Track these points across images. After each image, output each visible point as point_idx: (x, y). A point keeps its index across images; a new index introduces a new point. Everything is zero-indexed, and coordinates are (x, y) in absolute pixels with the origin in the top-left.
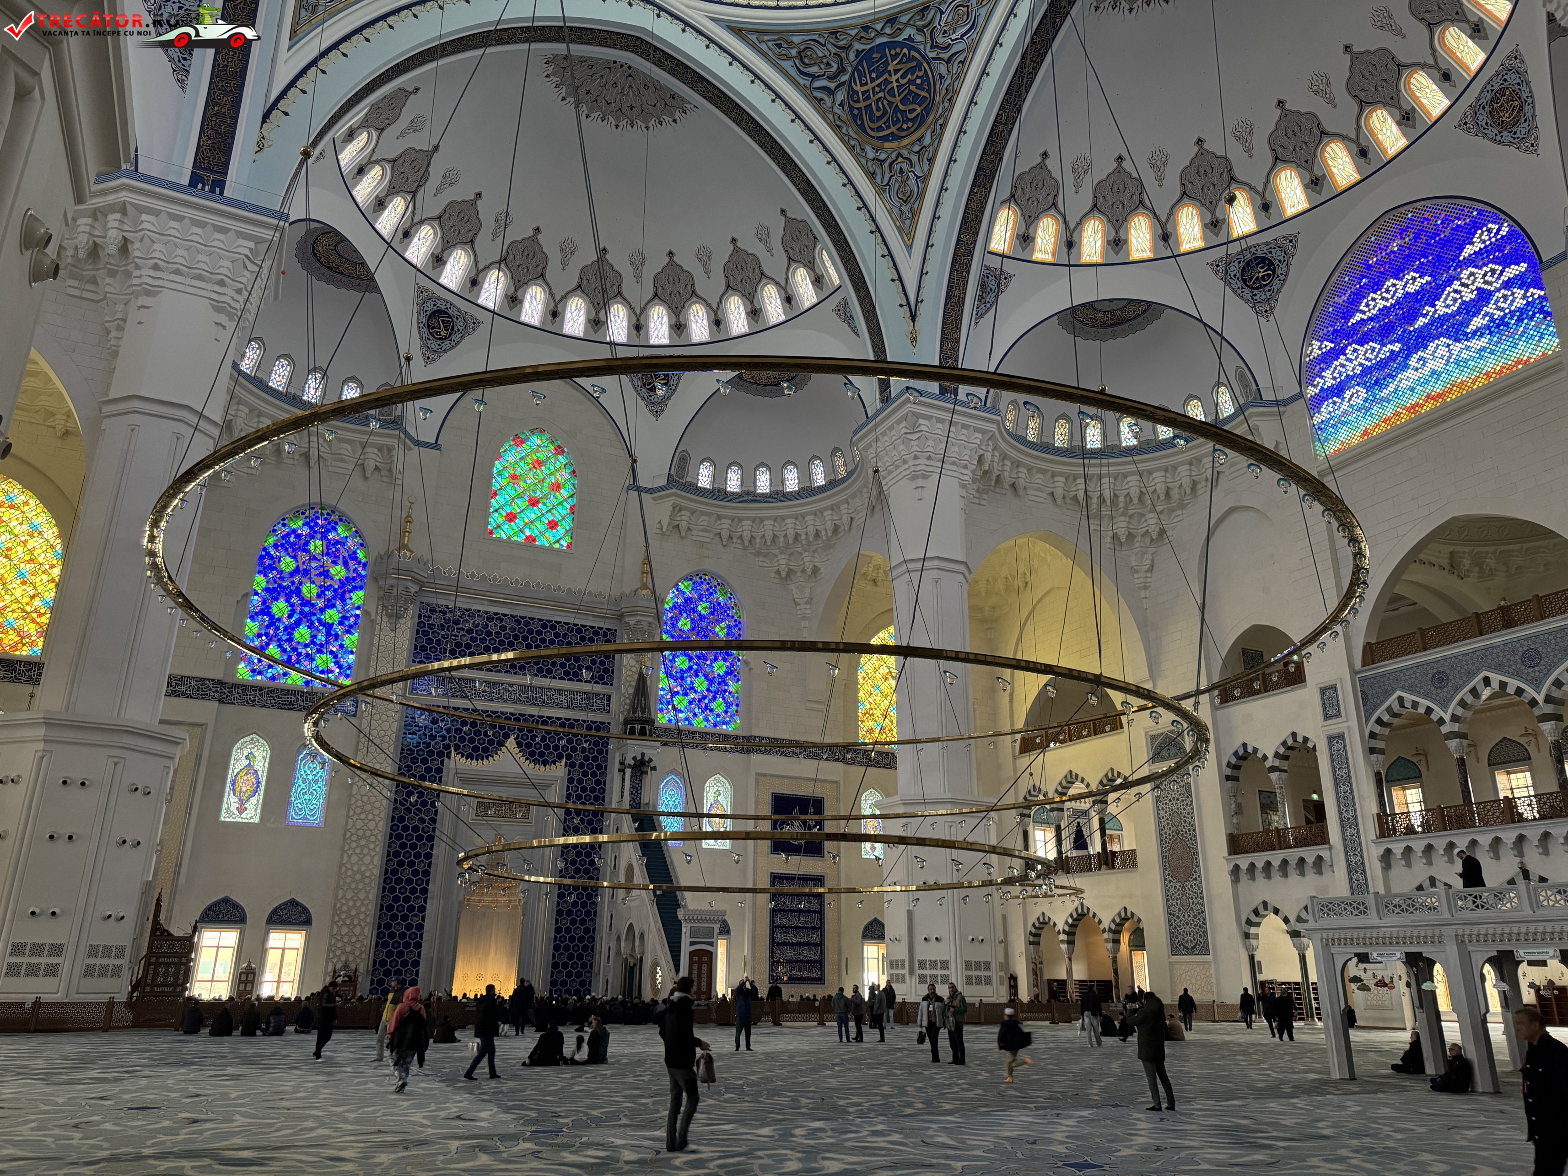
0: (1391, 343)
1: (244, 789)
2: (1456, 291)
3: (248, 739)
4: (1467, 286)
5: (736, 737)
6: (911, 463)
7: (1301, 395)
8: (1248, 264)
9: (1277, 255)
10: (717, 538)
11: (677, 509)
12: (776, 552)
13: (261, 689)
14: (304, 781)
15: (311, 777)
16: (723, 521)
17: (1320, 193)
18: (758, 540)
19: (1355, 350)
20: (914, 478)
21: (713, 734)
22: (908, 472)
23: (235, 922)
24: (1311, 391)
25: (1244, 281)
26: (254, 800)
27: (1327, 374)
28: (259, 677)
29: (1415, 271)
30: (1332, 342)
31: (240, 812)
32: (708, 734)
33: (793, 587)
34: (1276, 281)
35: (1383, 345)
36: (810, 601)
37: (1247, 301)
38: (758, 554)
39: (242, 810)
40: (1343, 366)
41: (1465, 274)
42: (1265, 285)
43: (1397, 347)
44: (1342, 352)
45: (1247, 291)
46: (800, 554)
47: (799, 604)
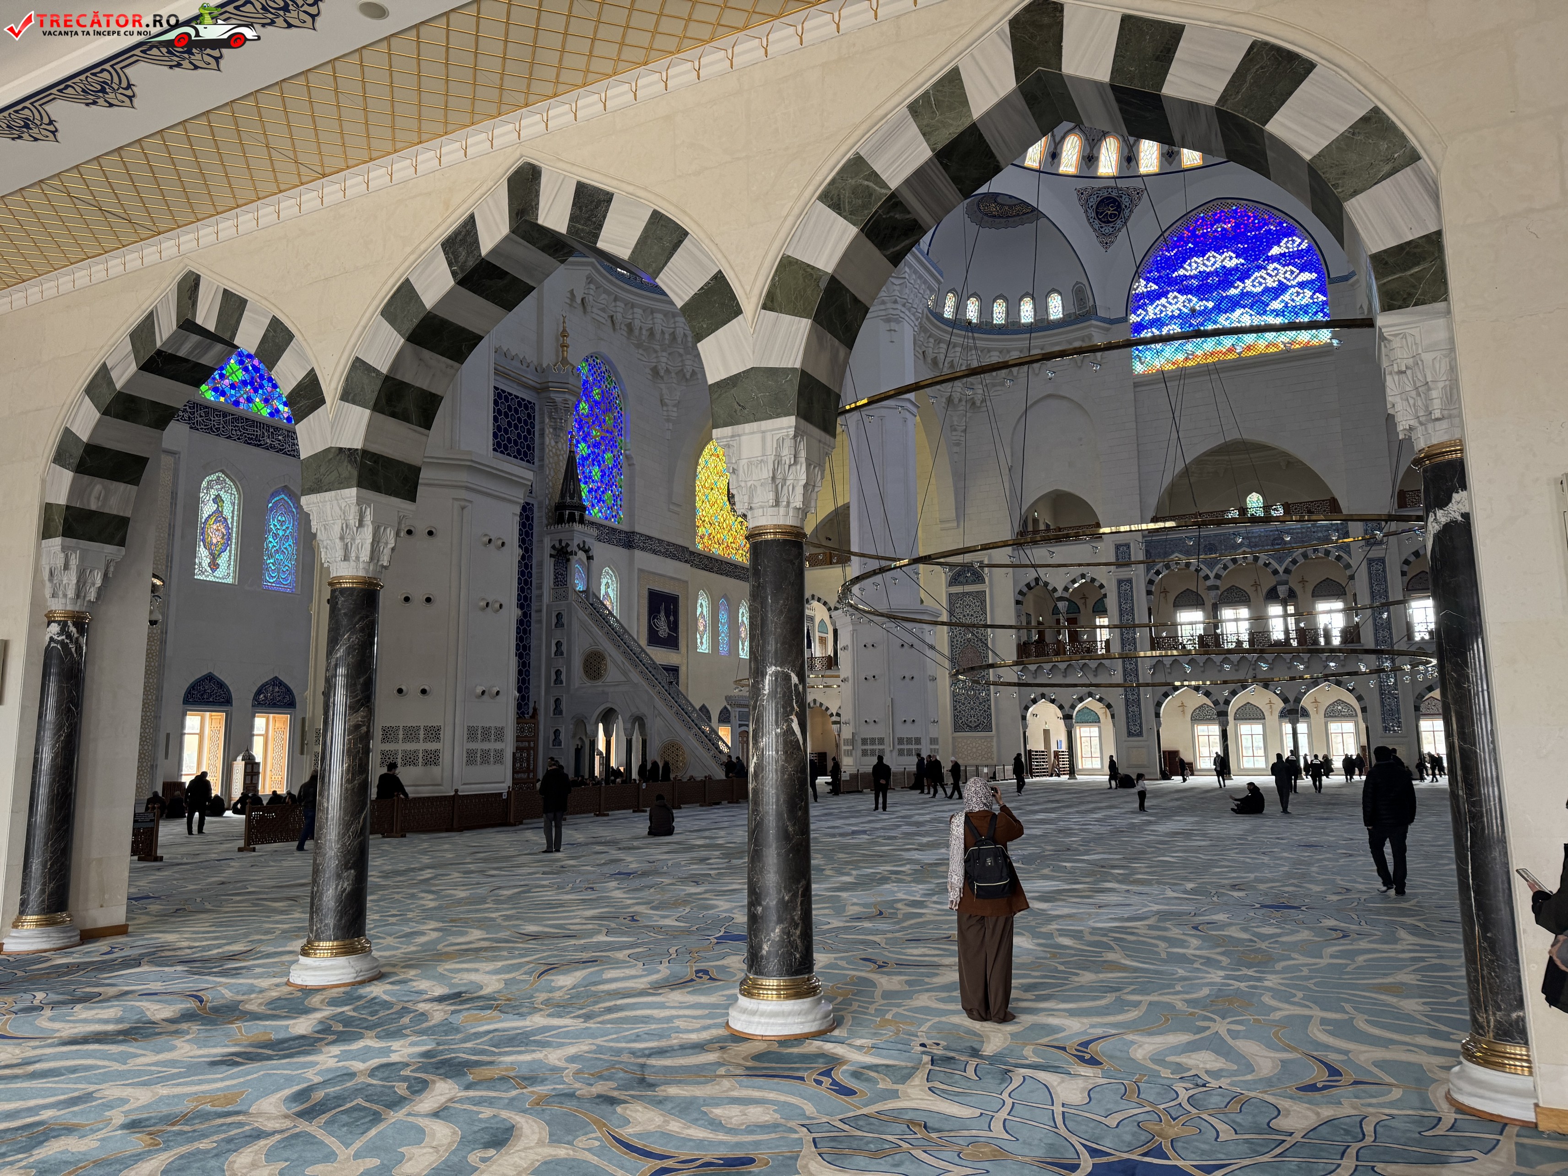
0: (1207, 300)
1: (215, 541)
2: (1261, 277)
3: (214, 477)
4: (1271, 276)
5: (620, 532)
6: (889, 305)
7: (1125, 319)
8: (1102, 201)
9: (1125, 201)
10: (609, 323)
11: (590, 280)
12: (657, 348)
13: (225, 415)
14: (275, 536)
15: (281, 533)
16: (618, 303)
17: (1170, 164)
18: (644, 332)
19: (1175, 297)
20: (888, 321)
21: (604, 526)
22: (883, 313)
23: (221, 704)
24: (1133, 318)
25: (1097, 213)
26: (225, 556)
27: (1150, 309)
28: (222, 399)
29: (1234, 252)
30: (1156, 284)
31: (213, 570)
32: (602, 526)
33: (663, 386)
34: (1119, 221)
35: (1202, 300)
36: (677, 405)
37: (1095, 230)
38: (638, 346)
39: (214, 566)
40: (1164, 306)
41: (1271, 267)
42: (1109, 222)
43: (1210, 305)
44: (1165, 294)
45: (1097, 221)
46: (681, 355)
47: (667, 405)
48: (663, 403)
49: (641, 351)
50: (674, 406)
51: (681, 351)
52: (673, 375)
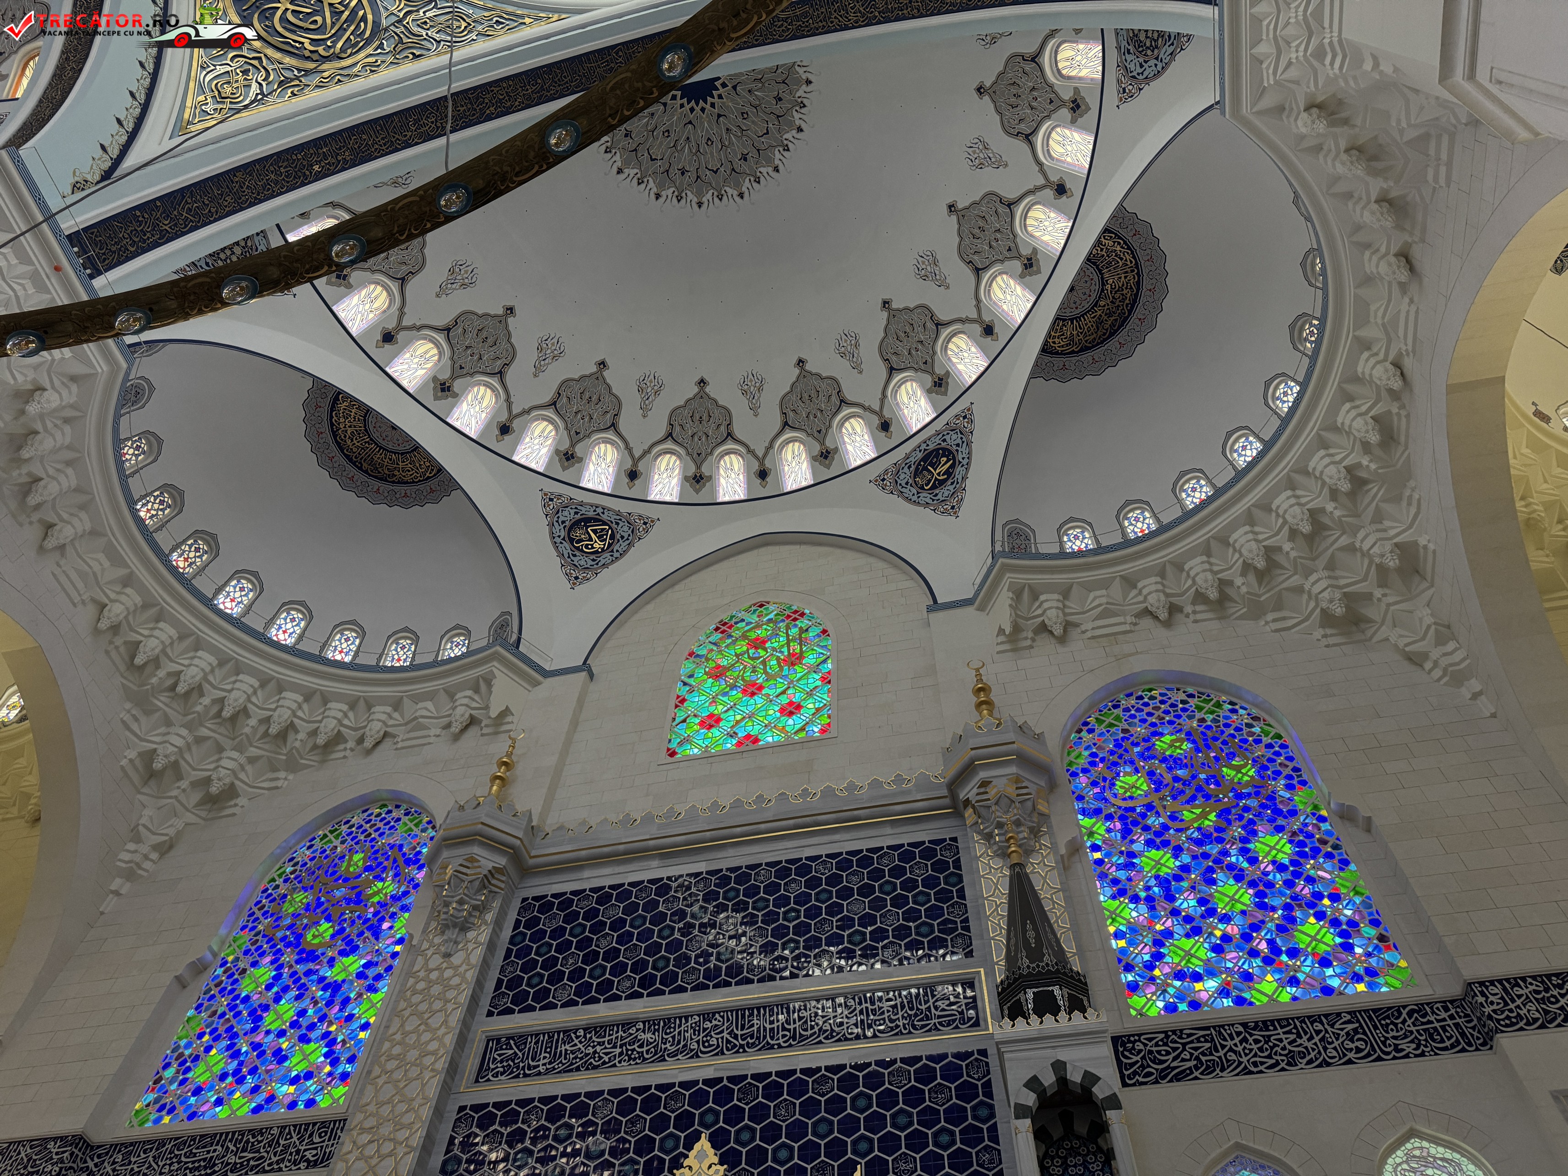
11: (1026, 595)
13: (161, 1145)
18: (1239, 581)
21: (1332, 1017)
28: (167, 1120)
32: (1314, 1019)
36: (1445, 630)
46: (1351, 549)
47: (1425, 656)
48: (1415, 660)
49: (1270, 617)
50: (1440, 641)
51: (1344, 541)
52: (1378, 593)
